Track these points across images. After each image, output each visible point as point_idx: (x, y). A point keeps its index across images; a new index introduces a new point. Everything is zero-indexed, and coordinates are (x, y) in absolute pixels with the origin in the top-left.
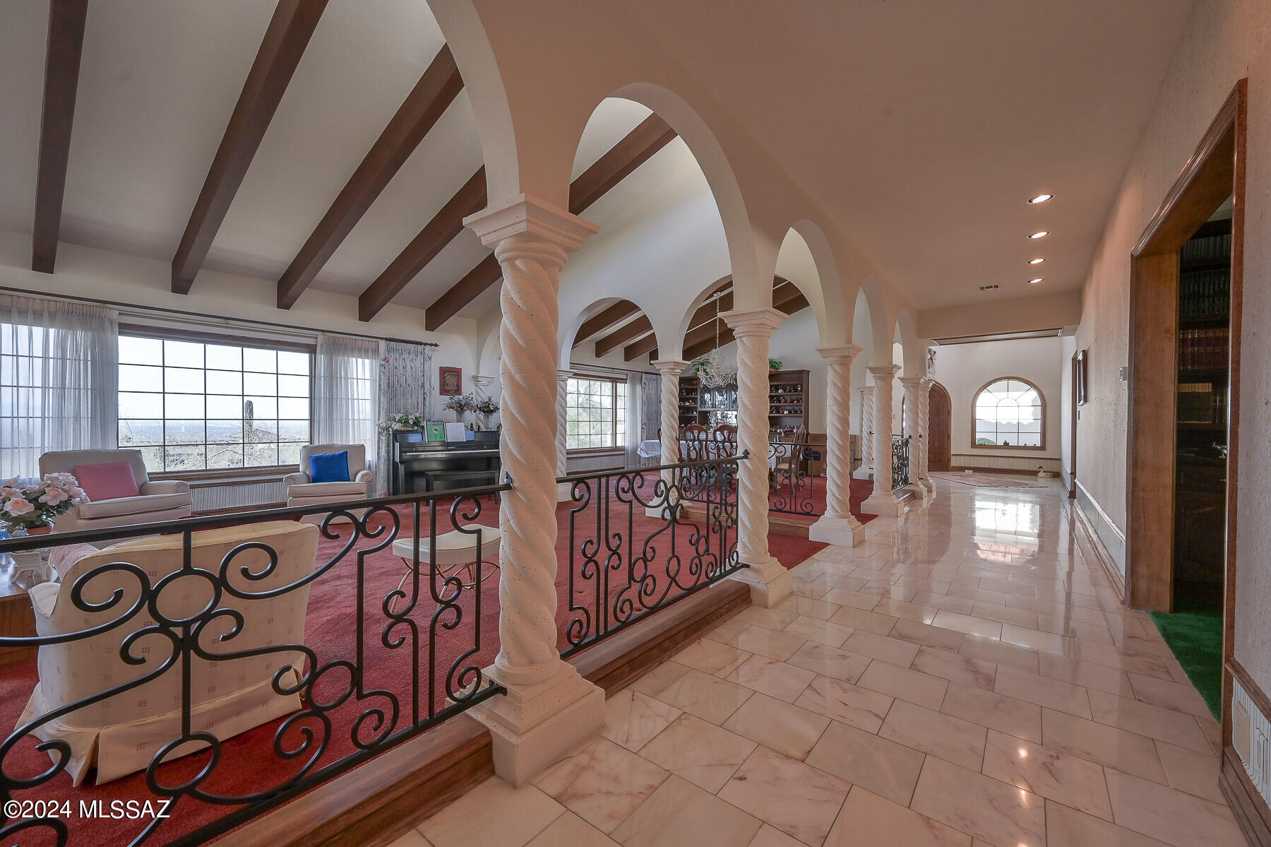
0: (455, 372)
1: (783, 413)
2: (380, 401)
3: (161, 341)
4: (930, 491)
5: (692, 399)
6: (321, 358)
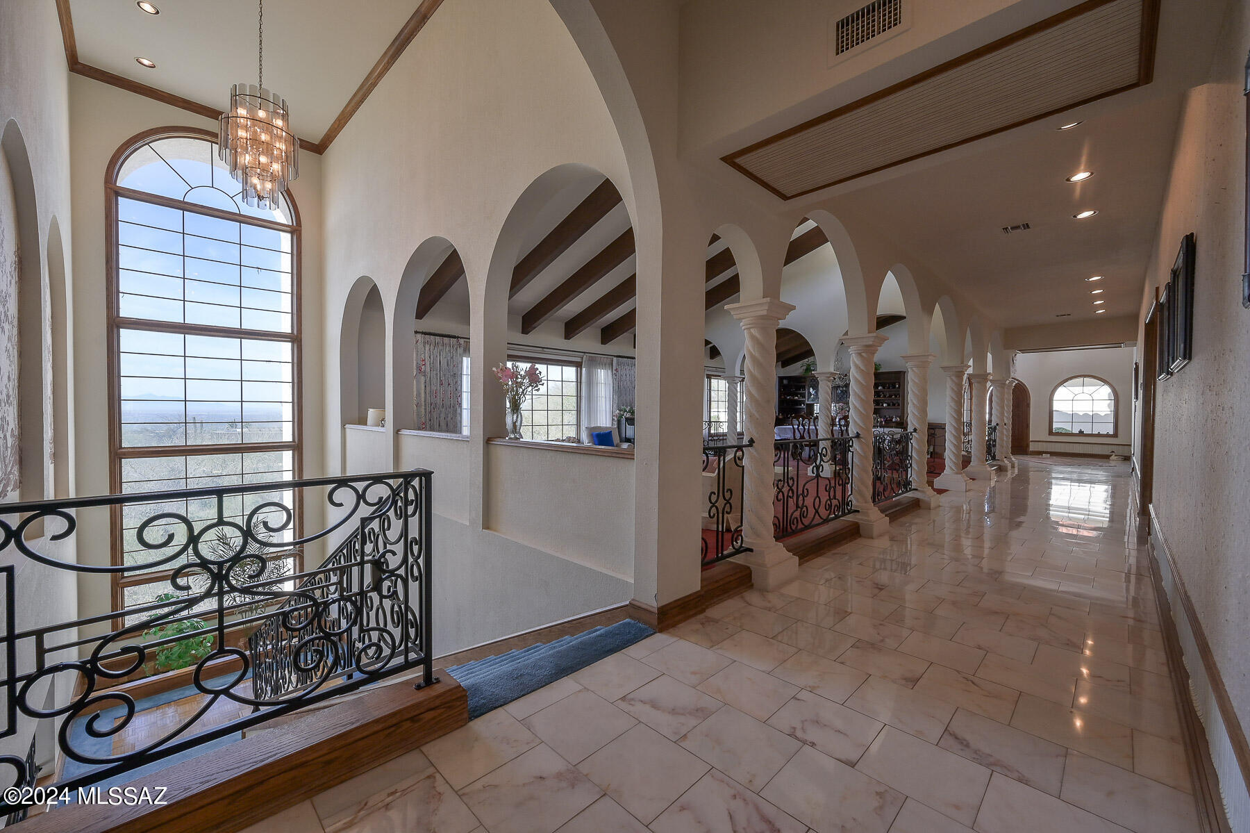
1: (883, 405)
4: (1013, 467)
5: (800, 394)
6: (584, 369)
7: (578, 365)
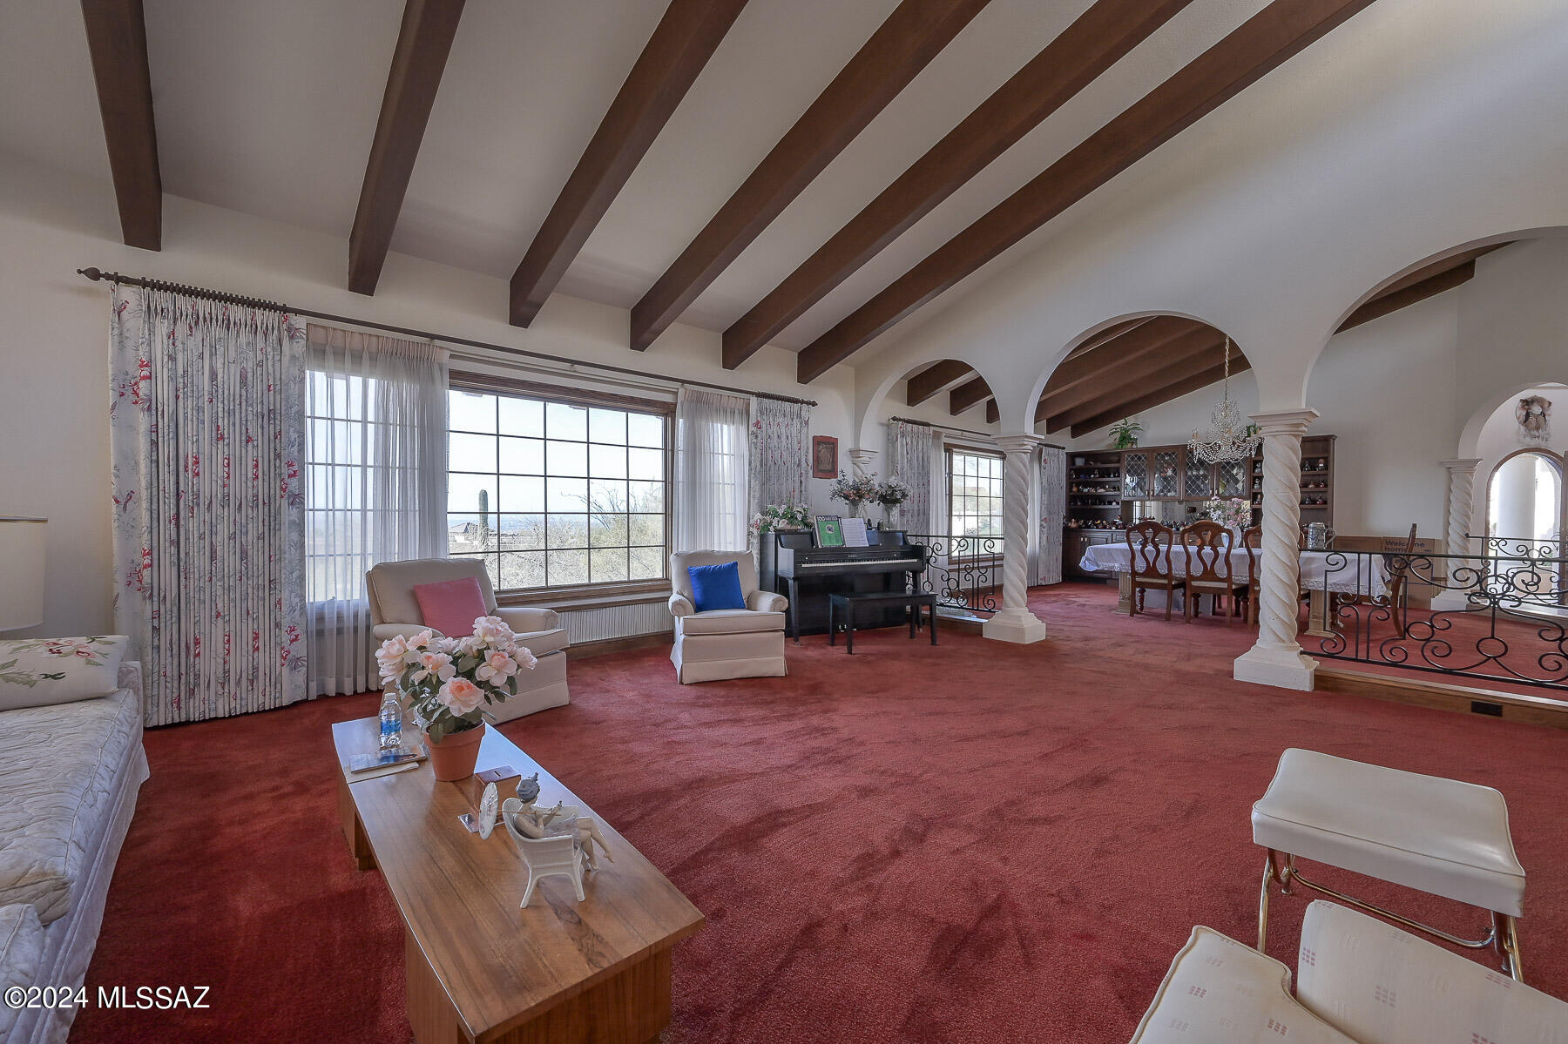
0: (828, 443)
2: (750, 487)
3: (495, 397)
5: (1109, 484)
6: (681, 422)
7: (667, 411)
